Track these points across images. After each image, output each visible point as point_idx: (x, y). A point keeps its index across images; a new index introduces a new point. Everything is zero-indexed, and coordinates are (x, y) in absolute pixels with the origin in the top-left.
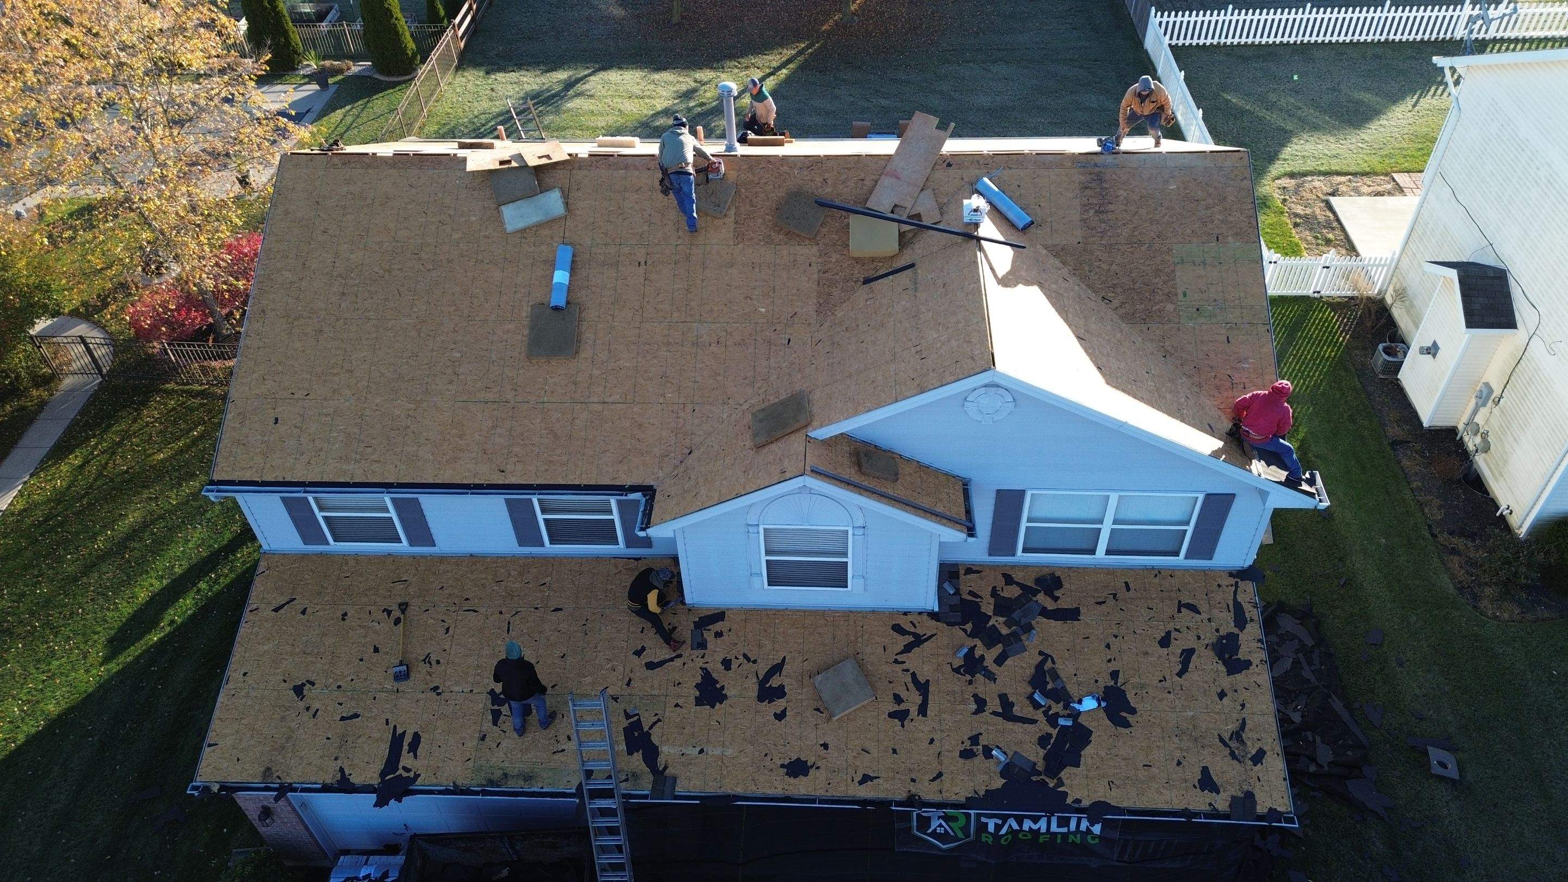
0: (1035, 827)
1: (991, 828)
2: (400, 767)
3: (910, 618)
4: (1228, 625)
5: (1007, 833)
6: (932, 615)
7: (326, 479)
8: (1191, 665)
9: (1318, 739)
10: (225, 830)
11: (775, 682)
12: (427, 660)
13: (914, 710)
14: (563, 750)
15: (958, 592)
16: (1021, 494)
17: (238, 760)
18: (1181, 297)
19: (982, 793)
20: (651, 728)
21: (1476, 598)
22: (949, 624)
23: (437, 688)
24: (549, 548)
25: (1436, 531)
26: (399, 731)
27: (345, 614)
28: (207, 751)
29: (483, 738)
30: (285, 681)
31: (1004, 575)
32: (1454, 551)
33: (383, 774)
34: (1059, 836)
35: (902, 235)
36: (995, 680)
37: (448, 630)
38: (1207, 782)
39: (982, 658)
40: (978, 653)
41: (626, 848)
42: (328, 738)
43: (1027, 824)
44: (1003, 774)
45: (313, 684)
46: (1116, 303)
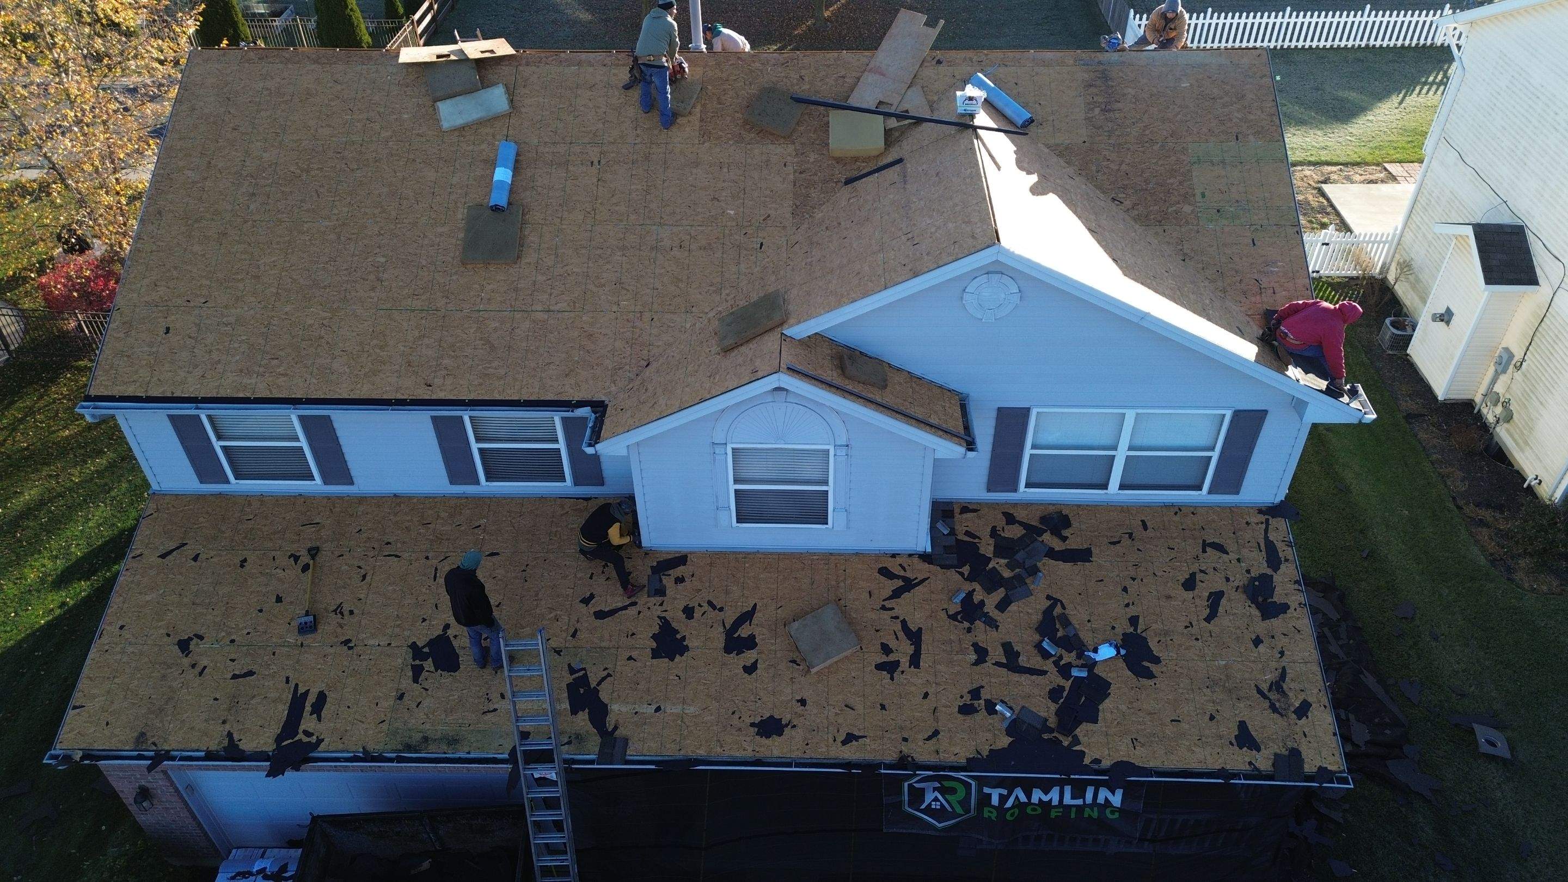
0: (1045, 798)
1: (995, 800)
2: (300, 731)
3: (899, 560)
4: (1260, 566)
5: (1013, 807)
6: (925, 557)
7: (223, 394)
8: (1221, 610)
9: (1352, 717)
10: (104, 828)
11: (744, 632)
12: (339, 610)
13: (905, 662)
14: (495, 710)
15: (953, 532)
16: (1025, 412)
17: (107, 724)
18: (1198, 198)
19: (985, 753)
20: (599, 684)
21: (1510, 570)
22: (942, 567)
23: (349, 641)
24: (486, 487)
25: (1461, 502)
26: (301, 690)
27: (245, 560)
28: (71, 713)
29: (401, 697)
30: (168, 635)
31: (1004, 514)
32: (1482, 523)
33: (279, 739)
34: (1074, 810)
35: (888, 133)
36: (997, 627)
37: (364, 577)
38: (1245, 738)
39: (982, 603)
40: (977, 598)
41: (568, 825)
42: (216, 699)
43: (1037, 795)
44: (1009, 732)
45: (201, 638)
46: (1128, 203)
